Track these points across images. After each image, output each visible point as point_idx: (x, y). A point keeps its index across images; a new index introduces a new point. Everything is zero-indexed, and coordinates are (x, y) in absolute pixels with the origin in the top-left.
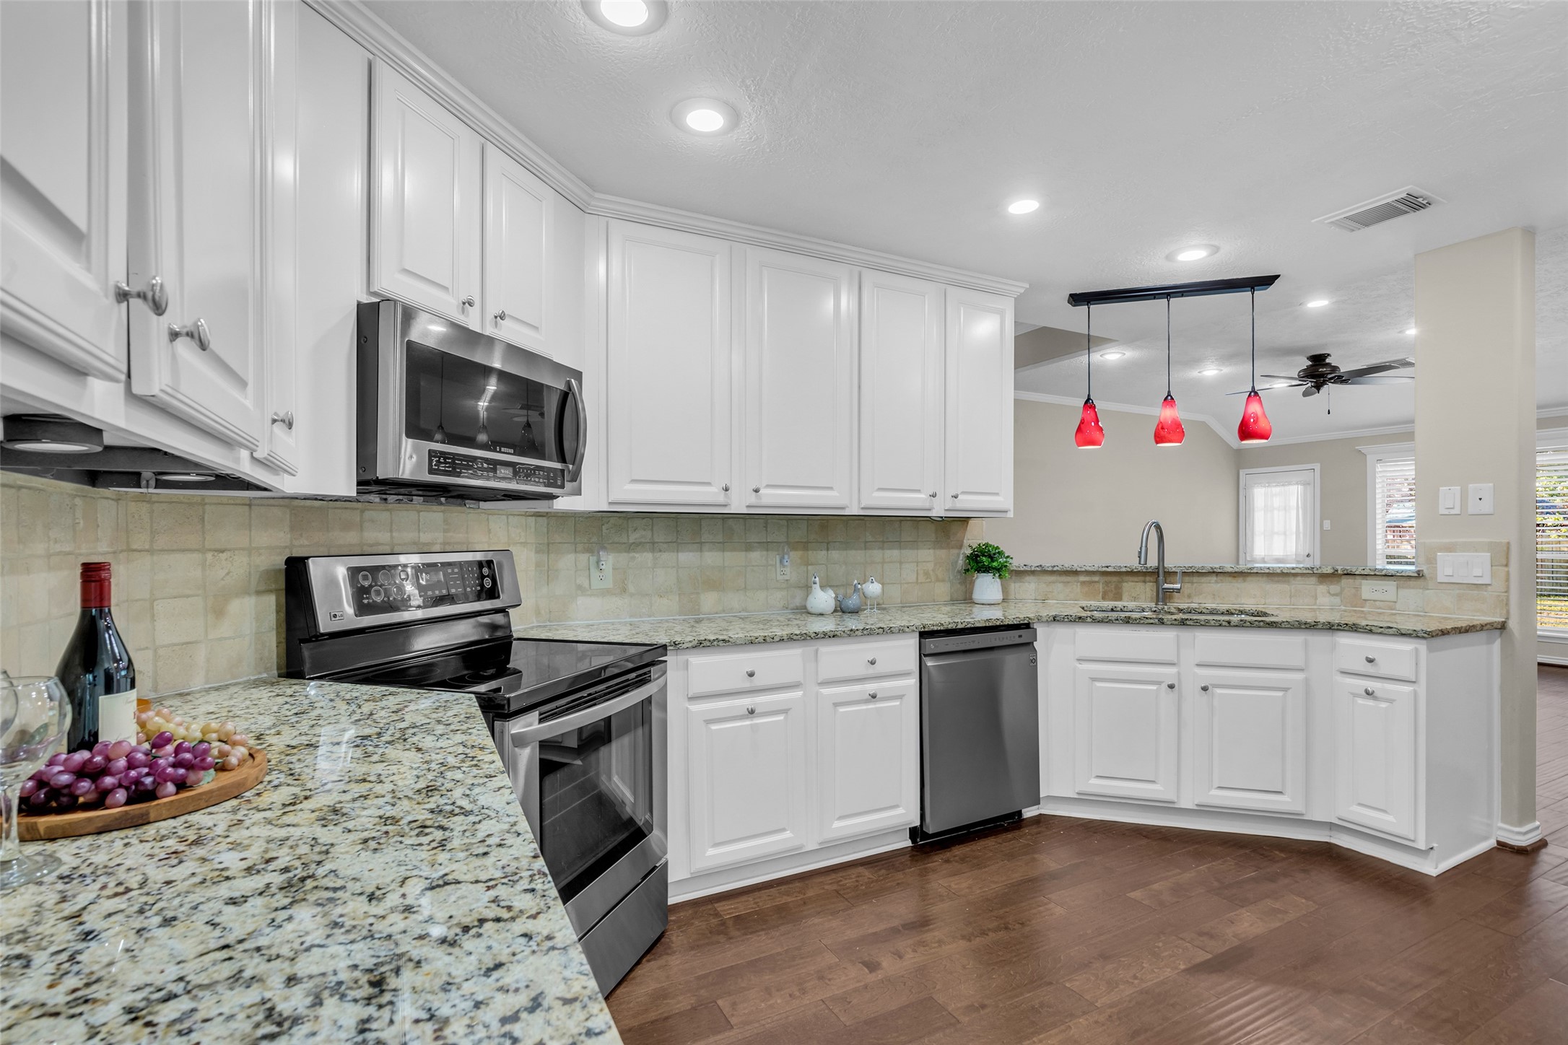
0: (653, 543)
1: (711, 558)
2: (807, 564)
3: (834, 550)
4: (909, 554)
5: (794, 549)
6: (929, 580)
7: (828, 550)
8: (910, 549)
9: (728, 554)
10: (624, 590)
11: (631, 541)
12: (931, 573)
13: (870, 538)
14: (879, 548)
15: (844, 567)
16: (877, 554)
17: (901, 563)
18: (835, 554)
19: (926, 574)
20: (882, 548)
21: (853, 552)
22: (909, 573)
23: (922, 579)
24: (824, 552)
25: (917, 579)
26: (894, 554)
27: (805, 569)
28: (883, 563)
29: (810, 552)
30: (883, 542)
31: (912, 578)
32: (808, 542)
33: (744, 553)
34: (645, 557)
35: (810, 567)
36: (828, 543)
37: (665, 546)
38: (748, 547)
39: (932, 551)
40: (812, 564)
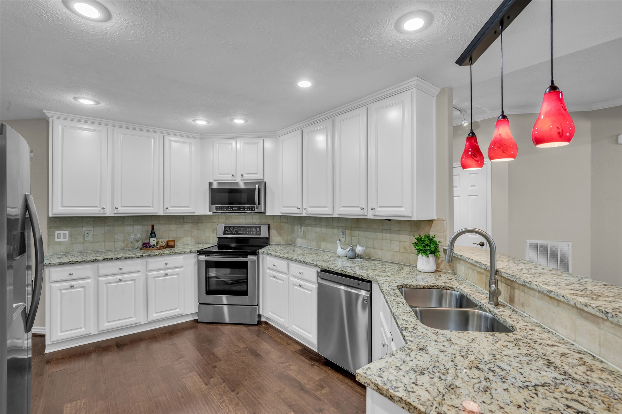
0: (311, 224)
1: (324, 230)
2: (352, 236)
3: (362, 231)
4: (395, 236)
5: (348, 230)
6: (406, 252)
7: (359, 231)
8: (396, 234)
9: (328, 230)
10: (305, 238)
11: (307, 223)
12: (408, 248)
13: (376, 227)
14: (380, 232)
15: (365, 239)
16: (379, 235)
17: (391, 241)
18: (362, 233)
19: (405, 248)
20: (382, 232)
21: (368, 233)
22: (396, 246)
23: (402, 250)
24: (358, 232)
25: (400, 250)
26: (388, 236)
27: (351, 238)
28: (382, 239)
29: (353, 231)
30: (382, 229)
31: (397, 249)
32: (351, 227)
33: (332, 229)
34: (309, 228)
35: (352, 237)
36: (359, 228)
37: (313, 225)
38: (333, 228)
39: (408, 236)
40: (353, 236)
